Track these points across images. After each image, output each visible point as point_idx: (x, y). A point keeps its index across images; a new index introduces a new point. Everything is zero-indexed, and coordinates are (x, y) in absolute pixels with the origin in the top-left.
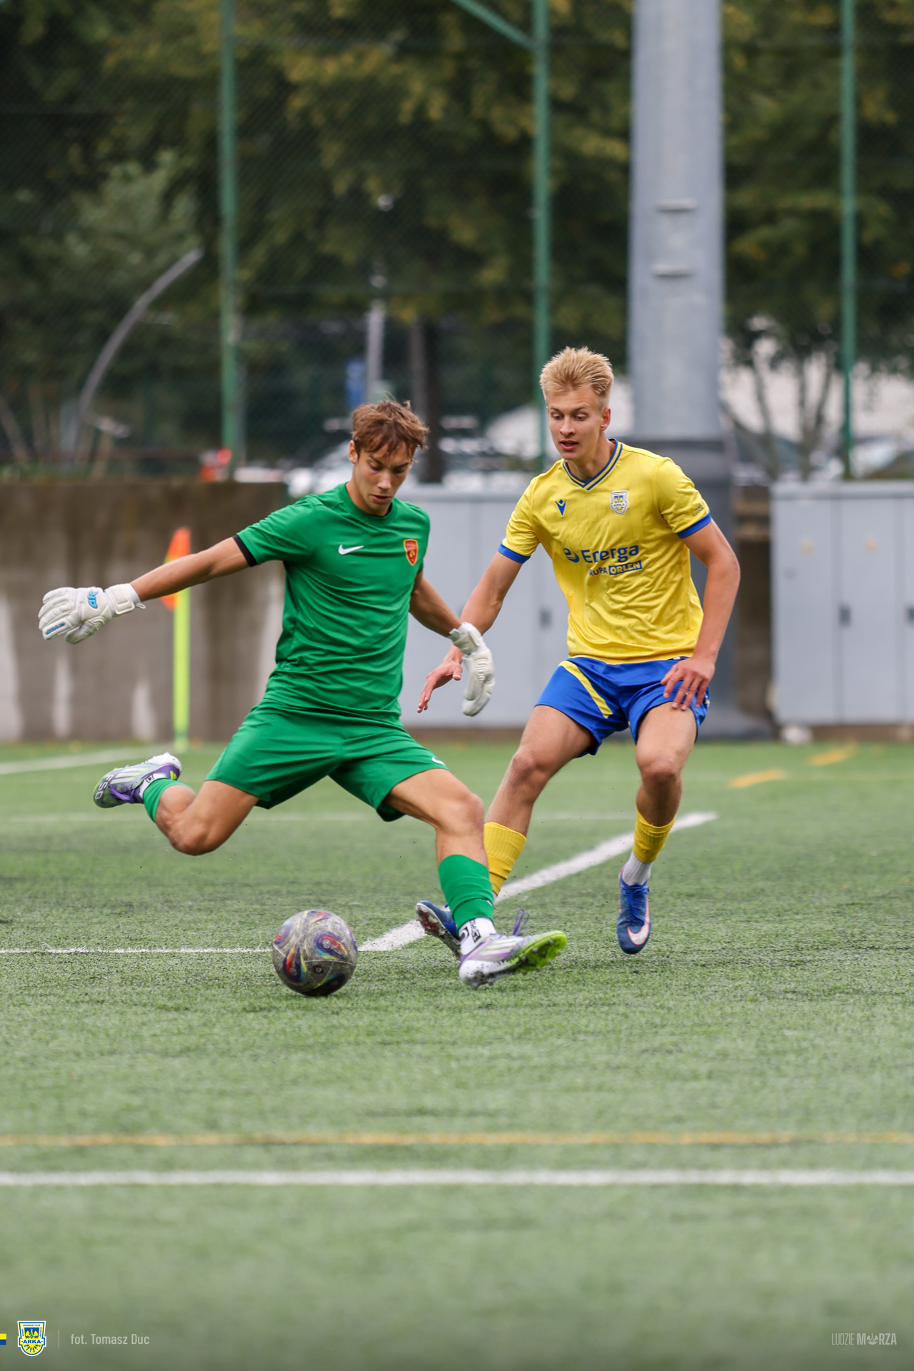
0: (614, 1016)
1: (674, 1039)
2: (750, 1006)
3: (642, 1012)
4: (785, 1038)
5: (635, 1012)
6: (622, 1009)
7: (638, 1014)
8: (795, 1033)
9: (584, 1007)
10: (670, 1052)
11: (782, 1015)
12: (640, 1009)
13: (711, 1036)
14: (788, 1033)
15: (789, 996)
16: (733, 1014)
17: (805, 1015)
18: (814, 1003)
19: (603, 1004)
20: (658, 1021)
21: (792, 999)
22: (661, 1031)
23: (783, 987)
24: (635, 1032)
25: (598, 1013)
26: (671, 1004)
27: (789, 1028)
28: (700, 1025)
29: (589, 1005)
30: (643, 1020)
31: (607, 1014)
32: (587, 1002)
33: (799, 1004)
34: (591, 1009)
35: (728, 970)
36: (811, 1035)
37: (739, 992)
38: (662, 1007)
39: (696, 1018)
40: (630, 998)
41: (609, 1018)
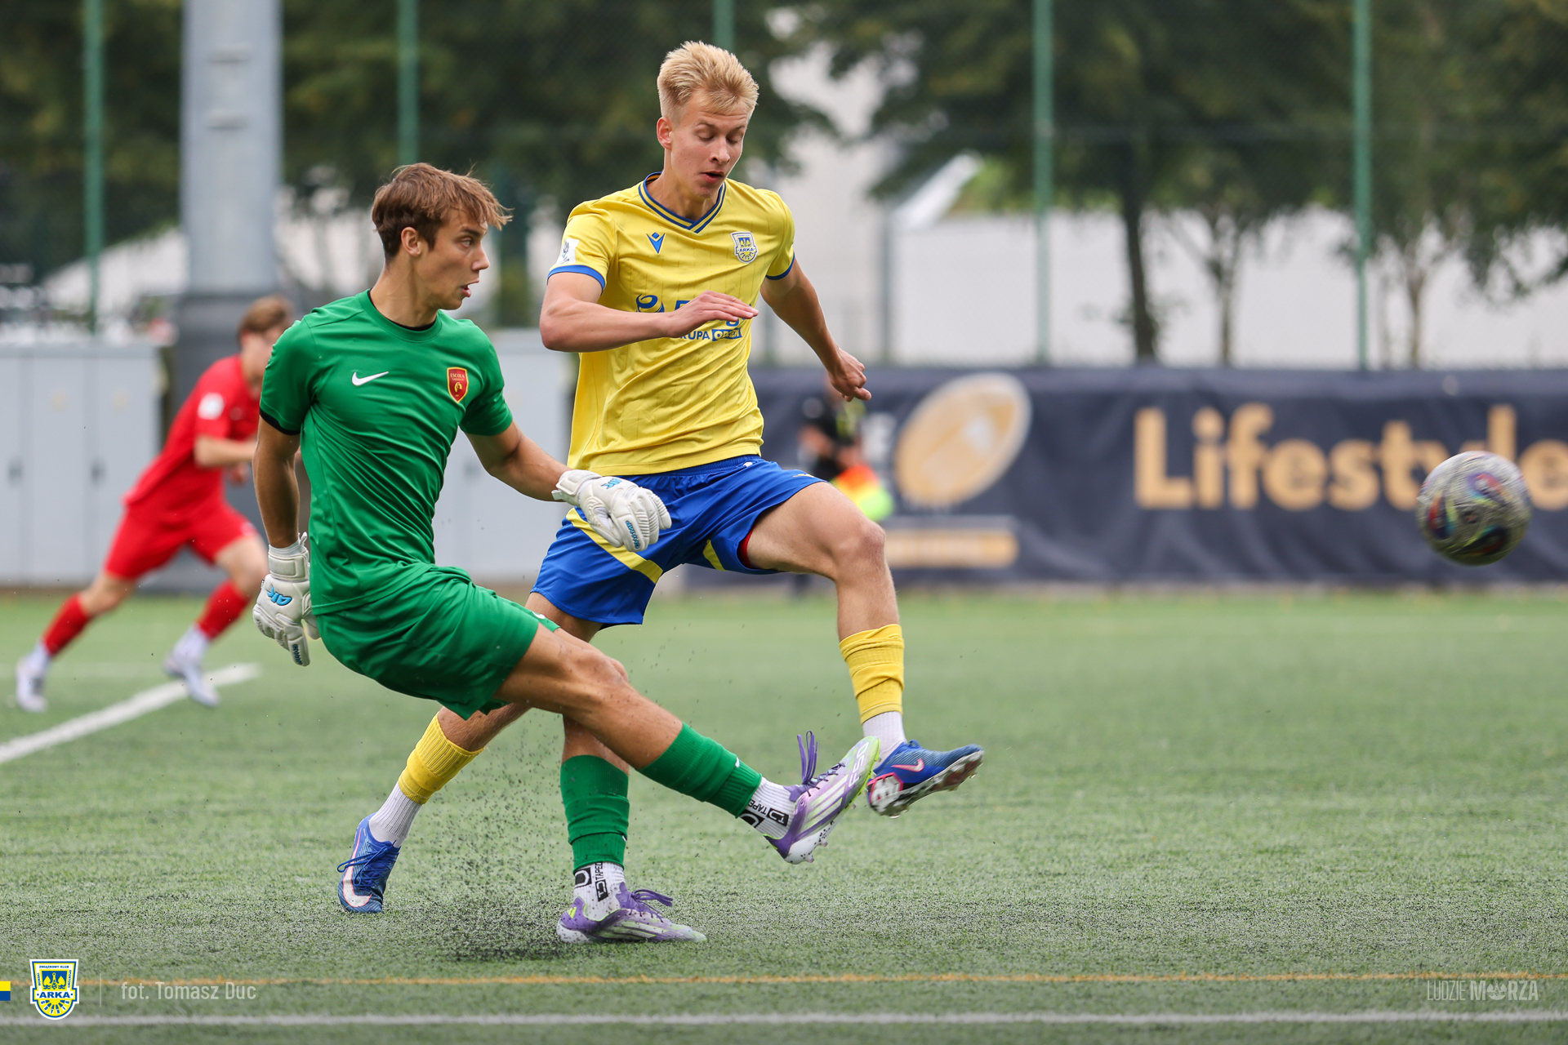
0: (124, 863)
1: (181, 886)
2: (265, 854)
3: (154, 860)
4: (295, 885)
5: (145, 860)
6: (133, 857)
7: (149, 862)
8: (307, 880)
9: (94, 856)
10: (176, 899)
11: (296, 863)
12: (152, 857)
13: (219, 883)
14: (299, 880)
15: (307, 844)
16: (246, 862)
17: (319, 862)
18: (331, 851)
19: (115, 853)
20: (168, 868)
21: (309, 848)
22: (168, 878)
23: (301, 835)
24: (142, 879)
25: (108, 861)
26: (184, 852)
27: (301, 876)
28: (210, 873)
29: (101, 853)
30: (153, 868)
31: (117, 862)
32: (98, 850)
33: (315, 852)
34: (102, 857)
35: (248, 819)
36: (323, 882)
37: (255, 841)
38: (175, 855)
39: (207, 865)
40: (144, 847)
41: (119, 865)
